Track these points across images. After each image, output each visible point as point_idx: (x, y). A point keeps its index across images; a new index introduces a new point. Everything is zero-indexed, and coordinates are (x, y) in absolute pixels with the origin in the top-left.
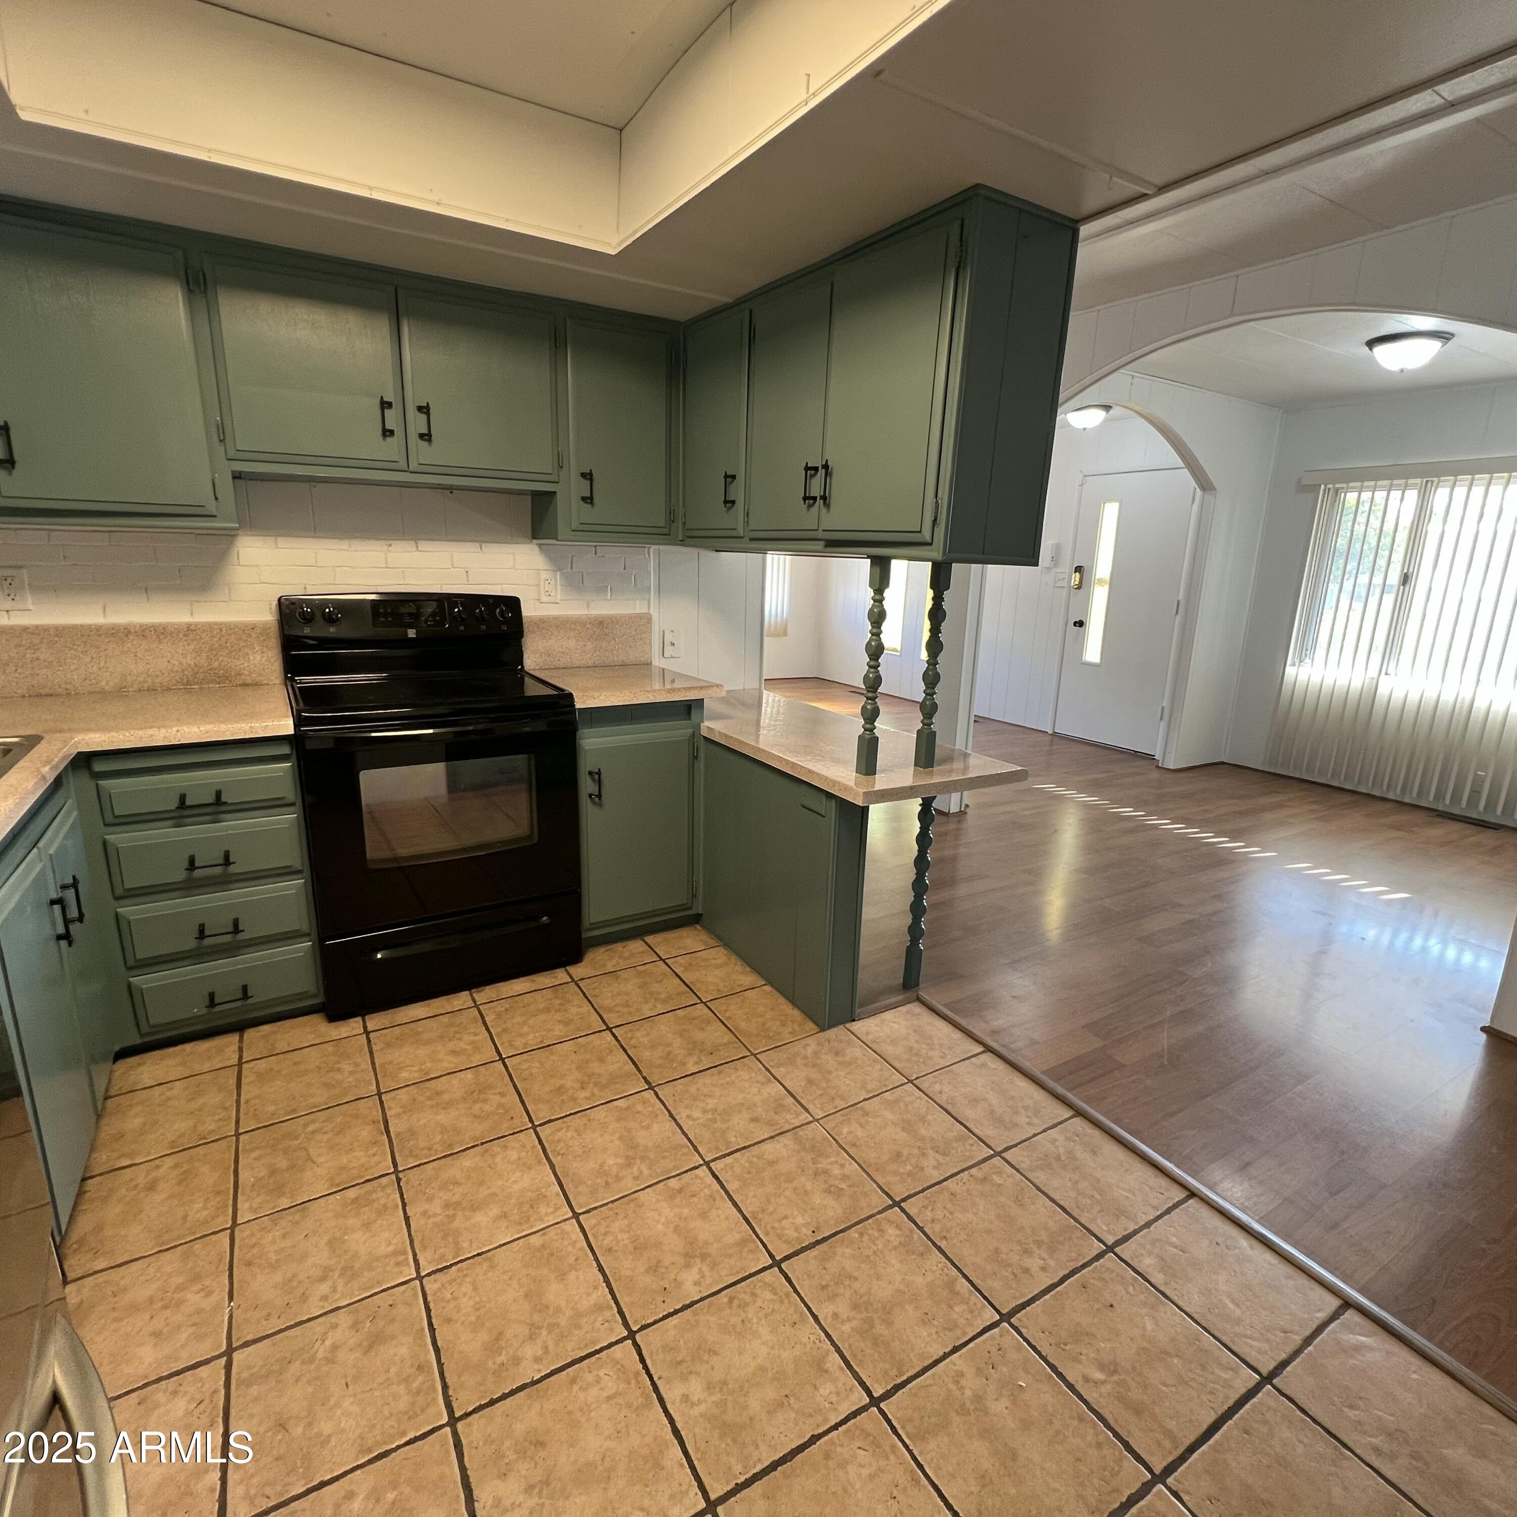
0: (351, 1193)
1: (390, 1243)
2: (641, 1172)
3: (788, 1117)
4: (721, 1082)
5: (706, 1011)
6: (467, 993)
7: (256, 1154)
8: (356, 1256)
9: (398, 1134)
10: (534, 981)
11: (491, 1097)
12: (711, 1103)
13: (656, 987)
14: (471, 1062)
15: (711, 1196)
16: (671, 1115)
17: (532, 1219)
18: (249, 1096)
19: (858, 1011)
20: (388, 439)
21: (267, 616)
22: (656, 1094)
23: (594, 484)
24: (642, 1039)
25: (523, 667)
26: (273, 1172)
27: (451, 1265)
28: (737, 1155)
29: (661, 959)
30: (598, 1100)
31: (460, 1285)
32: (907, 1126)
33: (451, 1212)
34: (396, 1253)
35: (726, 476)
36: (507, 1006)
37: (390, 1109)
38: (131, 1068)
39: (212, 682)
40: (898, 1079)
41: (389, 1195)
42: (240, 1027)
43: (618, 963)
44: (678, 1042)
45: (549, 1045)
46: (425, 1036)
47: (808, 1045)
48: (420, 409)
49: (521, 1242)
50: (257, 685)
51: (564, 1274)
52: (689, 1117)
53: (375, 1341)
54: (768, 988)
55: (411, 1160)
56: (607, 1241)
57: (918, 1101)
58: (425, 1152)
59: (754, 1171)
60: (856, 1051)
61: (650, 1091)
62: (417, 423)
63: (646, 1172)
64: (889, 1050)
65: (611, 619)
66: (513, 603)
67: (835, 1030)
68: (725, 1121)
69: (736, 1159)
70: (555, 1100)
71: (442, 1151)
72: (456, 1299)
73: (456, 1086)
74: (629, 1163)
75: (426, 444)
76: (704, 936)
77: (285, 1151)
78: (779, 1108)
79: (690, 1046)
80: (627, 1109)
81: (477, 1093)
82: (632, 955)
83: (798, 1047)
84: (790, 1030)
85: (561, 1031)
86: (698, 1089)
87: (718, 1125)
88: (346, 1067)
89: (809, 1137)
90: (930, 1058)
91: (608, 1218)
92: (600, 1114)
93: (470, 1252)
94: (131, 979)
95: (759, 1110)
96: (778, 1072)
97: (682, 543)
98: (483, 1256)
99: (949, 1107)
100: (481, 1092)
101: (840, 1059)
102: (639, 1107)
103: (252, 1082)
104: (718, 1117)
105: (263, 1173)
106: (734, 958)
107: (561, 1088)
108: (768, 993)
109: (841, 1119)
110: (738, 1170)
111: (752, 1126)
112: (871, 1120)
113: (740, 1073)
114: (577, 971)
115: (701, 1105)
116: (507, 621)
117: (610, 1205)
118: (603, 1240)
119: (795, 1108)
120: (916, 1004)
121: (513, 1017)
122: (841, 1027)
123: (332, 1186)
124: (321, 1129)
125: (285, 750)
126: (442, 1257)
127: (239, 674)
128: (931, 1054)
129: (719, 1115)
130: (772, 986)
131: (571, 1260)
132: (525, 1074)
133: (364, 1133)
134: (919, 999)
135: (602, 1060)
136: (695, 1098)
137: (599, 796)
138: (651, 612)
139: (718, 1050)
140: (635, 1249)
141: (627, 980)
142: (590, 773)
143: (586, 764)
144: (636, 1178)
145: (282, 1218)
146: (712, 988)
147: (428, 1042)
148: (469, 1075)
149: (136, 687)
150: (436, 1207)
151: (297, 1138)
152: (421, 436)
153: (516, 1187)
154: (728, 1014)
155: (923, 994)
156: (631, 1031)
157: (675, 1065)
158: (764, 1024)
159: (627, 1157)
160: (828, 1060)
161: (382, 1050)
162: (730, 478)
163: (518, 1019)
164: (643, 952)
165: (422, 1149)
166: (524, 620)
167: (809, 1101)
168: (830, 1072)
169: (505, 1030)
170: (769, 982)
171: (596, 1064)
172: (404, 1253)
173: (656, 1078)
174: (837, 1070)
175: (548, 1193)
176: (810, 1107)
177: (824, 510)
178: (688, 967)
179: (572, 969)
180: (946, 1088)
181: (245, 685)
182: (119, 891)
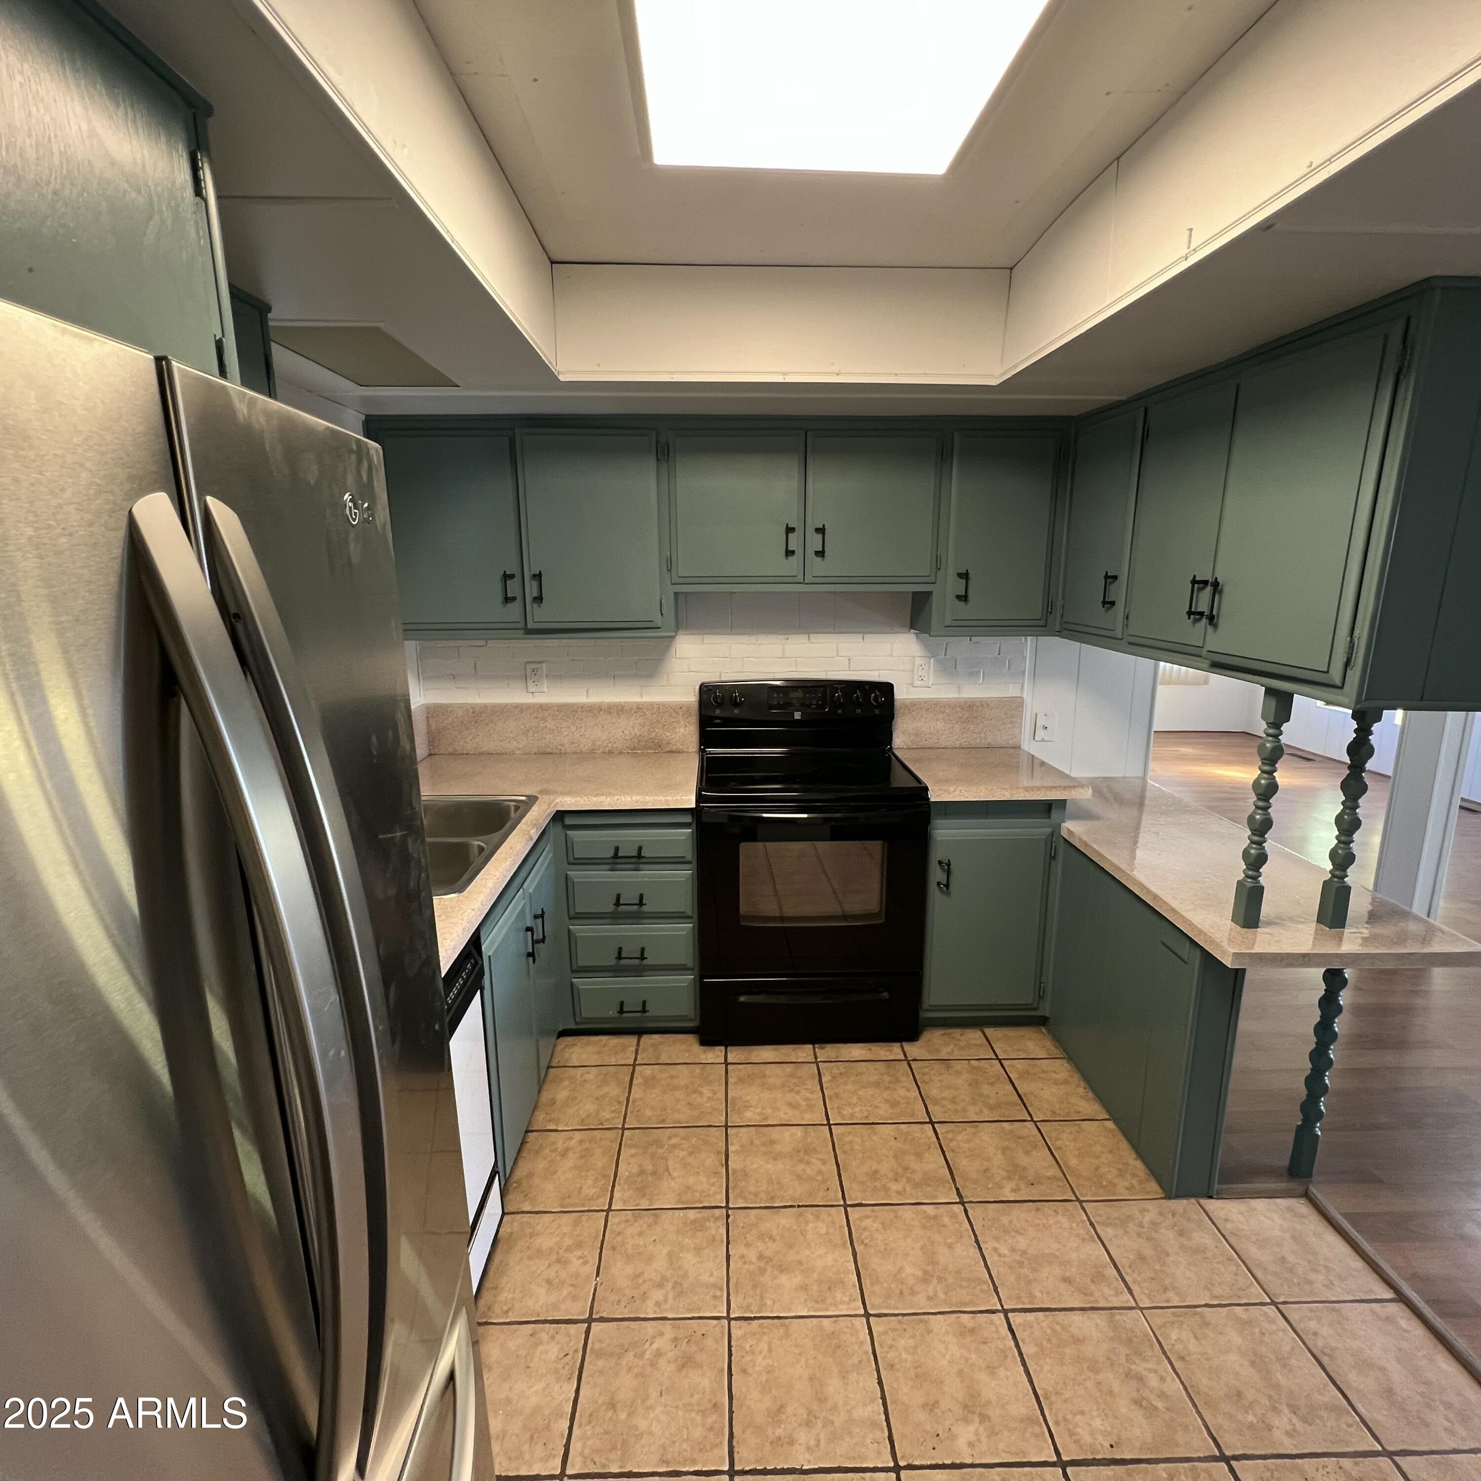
0: (692, 1214)
1: (711, 1275)
2: (936, 1294)
3: (1106, 1291)
4: (1037, 1221)
5: (1036, 1131)
6: (811, 1046)
7: (633, 1151)
8: (686, 1275)
9: (735, 1171)
10: (870, 1050)
11: (814, 1160)
12: (1022, 1243)
13: (986, 1089)
14: (803, 1119)
15: (1003, 1351)
16: (977, 1242)
17: (828, 1302)
18: (637, 1096)
19: (1216, 1186)
20: (790, 558)
21: (691, 698)
22: (966, 1211)
23: (970, 583)
24: (962, 1144)
25: (891, 748)
26: (642, 1172)
27: (755, 1318)
28: (1040, 1314)
29: (998, 1058)
30: (909, 1199)
31: (759, 1340)
32: (1257, 1362)
33: (762, 1265)
34: (715, 1286)
35: (1107, 577)
36: (842, 1070)
37: (732, 1144)
38: (567, 1046)
39: (651, 748)
40: (1256, 1293)
41: (718, 1227)
42: (640, 1032)
43: (953, 1052)
44: (998, 1159)
45: (873, 1123)
46: (770, 1080)
47: (1147, 1211)
48: (818, 530)
49: (815, 1321)
50: (679, 752)
51: (847, 1372)
52: (995, 1249)
53: (686, 1363)
54: (1110, 1125)
55: (740, 1200)
56: (891, 1355)
57: (1281, 1334)
58: (751, 1197)
59: (1054, 1340)
60: (1204, 1238)
61: (960, 1206)
62: (815, 543)
63: (941, 1296)
64: (1252, 1251)
65: (981, 702)
66: (887, 689)
67: (1184, 1202)
68: (1034, 1270)
69: (1037, 1319)
70: (869, 1184)
71: (767, 1202)
72: (753, 1353)
73: (788, 1138)
74: (926, 1279)
75: (820, 559)
76: (1048, 1043)
77: (653, 1156)
78: (1098, 1277)
79: (1011, 1169)
80: (935, 1217)
81: (803, 1152)
82: (968, 1046)
83: (1133, 1209)
84: (1127, 1184)
85: (886, 1111)
86: (1011, 1222)
87: (1025, 1271)
88: (706, 1092)
89: (1128, 1327)
90: (1310, 1282)
91: (896, 1330)
92: (907, 1213)
93: (772, 1311)
94: (574, 980)
95: (1074, 1269)
96: (1107, 1232)
97: (1059, 634)
98: (782, 1321)
99: (1325, 1360)
100: (806, 1152)
101: (1184, 1241)
102: (946, 1220)
103: (640, 1084)
104: (1026, 1263)
105: (635, 1170)
106: (1076, 1078)
107: (876, 1172)
108: (1110, 1131)
109: (1172, 1318)
110: (1037, 1333)
111: (1063, 1286)
112: (1210, 1334)
113: (1060, 1218)
114: (913, 1049)
115: (1010, 1241)
116: (880, 705)
117: (900, 1317)
118: (888, 1352)
119: (1116, 1284)
120: (1303, 1201)
121: (846, 1084)
122: (1193, 1200)
123: (679, 1202)
124: (680, 1145)
125: (688, 819)
126: (748, 1308)
127: (668, 743)
128: (1312, 1276)
129: (1028, 1259)
130: (1116, 1122)
131: (855, 1360)
132: (847, 1147)
133: (709, 1161)
134: (1306, 1195)
135: (919, 1156)
136: (1006, 1231)
137: (947, 886)
138: (1025, 696)
139: (1040, 1183)
140: (917, 1376)
141: (958, 1073)
142: (940, 862)
143: (937, 853)
144: (929, 1298)
145: (640, 1217)
146: (1046, 1106)
147: (771, 1088)
148: (798, 1132)
149: (601, 750)
150: (752, 1255)
151: (662, 1147)
152: (817, 553)
153: (820, 1263)
154: (1058, 1143)
155: (1313, 1190)
156: (952, 1131)
157: (990, 1186)
158: (1097, 1168)
159: (925, 1272)
160: (1167, 1235)
161: (735, 1083)
162: (1111, 579)
163: (849, 1087)
164: (980, 1045)
165: (750, 1193)
166: (897, 704)
167: (1135, 1282)
168: (1168, 1254)
169: (837, 1095)
170: (1113, 1118)
171: (912, 1158)
172: (721, 1289)
173: (969, 1194)
174: (1176, 1254)
175: (846, 1280)
176: (1135, 1289)
177: (1210, 629)
178: (1025, 1075)
179: (907, 1046)
180: (1325, 1331)
181: (671, 752)
182: (572, 914)
